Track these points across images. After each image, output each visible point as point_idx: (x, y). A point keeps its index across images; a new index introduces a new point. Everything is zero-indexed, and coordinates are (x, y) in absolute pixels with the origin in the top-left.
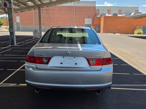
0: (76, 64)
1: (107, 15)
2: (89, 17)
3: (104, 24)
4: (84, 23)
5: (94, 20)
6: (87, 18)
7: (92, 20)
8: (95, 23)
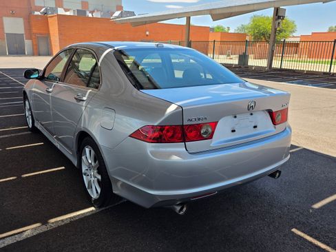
0: (255, 127)
1: (61, 11)
2: (13, 15)
3: (60, 34)
4: (3, 28)
5: (29, 22)
6: (7, 16)
7: (24, 23)
8: (34, 31)
